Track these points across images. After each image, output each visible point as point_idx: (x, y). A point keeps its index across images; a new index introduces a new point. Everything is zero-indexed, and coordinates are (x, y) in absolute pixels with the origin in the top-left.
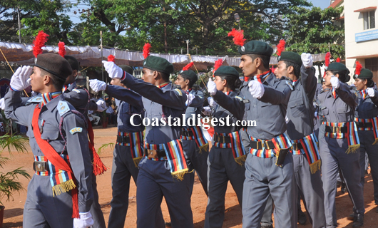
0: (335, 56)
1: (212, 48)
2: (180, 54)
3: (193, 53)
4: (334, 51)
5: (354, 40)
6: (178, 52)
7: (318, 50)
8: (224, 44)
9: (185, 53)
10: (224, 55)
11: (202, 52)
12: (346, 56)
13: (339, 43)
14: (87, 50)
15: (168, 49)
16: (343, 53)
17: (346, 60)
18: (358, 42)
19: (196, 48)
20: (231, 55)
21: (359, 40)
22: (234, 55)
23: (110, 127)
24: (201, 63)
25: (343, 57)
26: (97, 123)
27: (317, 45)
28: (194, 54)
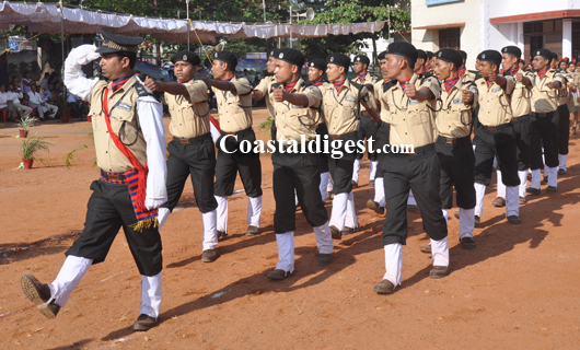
0: (397, 25)
1: (222, 10)
2: (176, 18)
3: (195, 18)
4: (395, 18)
5: (424, 3)
6: (173, 16)
7: (372, 16)
8: (239, 6)
9: (183, 17)
10: (239, 21)
11: (207, 16)
12: (413, 25)
13: (402, 7)
14: (39, 9)
15: (159, 11)
16: (408, 22)
17: (413, 31)
18: (429, 6)
19: (199, 10)
20: (249, 21)
21: (431, 3)
22: (254, 21)
23: (72, 122)
24: (206, 32)
25: (408, 27)
26: (53, 116)
27: (370, 8)
28: (197, 19)
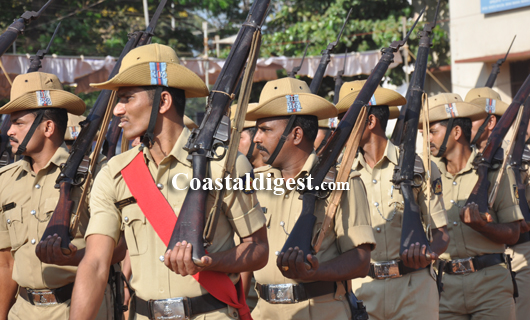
5: (476, 8)
7: (369, 39)
12: (455, 54)
16: (444, 47)
17: (454, 66)
18: (488, 15)
21: (492, 8)
25: (444, 59)
27: (364, 24)
